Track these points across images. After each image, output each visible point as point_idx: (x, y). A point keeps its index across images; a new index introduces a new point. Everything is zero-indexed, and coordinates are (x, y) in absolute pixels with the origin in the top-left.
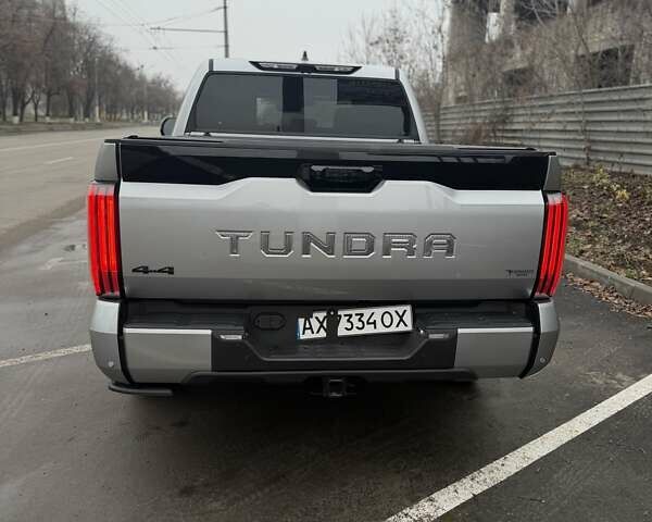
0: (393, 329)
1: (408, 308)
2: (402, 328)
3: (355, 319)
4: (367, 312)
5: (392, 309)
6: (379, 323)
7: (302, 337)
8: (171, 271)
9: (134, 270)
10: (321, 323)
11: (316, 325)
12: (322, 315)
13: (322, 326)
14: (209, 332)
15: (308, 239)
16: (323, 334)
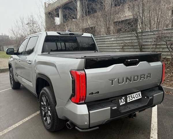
0: (138, 98)
1: (140, 92)
2: (140, 97)
3: (130, 97)
4: (132, 95)
5: (137, 93)
6: (135, 97)
7: (121, 104)
8: (98, 92)
9: (89, 94)
10: (124, 100)
11: (123, 101)
12: (123, 98)
13: (124, 101)
14: (110, 108)
15: (127, 78)
16: (124, 103)
